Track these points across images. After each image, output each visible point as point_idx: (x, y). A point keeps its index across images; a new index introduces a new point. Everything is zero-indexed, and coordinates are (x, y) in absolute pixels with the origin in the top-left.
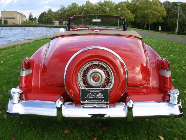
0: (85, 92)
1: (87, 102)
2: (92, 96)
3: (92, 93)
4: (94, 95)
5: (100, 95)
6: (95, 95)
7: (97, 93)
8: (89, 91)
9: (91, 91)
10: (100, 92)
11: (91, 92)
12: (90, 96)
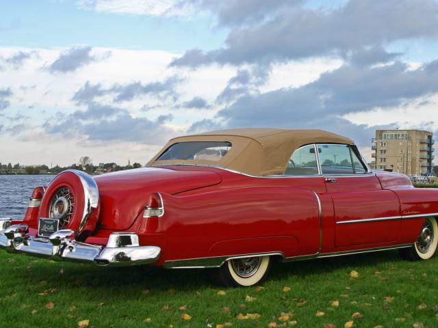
2: (46, 229)
3: (47, 224)
4: (48, 227)
7: (50, 225)
11: (46, 224)
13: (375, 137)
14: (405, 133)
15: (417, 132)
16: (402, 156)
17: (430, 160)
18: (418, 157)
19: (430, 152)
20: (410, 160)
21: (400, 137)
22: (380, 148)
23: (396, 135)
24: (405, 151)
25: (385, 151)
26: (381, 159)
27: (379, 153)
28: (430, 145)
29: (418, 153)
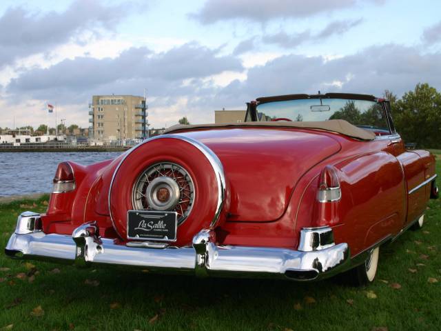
0: (135, 219)
1: (137, 237)
2: (147, 228)
3: (147, 221)
4: (150, 224)
5: (160, 225)
6: (152, 225)
7: (156, 221)
8: (142, 216)
9: (146, 216)
10: (161, 219)
11: (145, 219)
12: (142, 226)
13: (91, 102)
14: (121, 98)
15: (132, 97)
16: (119, 120)
17: (144, 124)
18: (134, 122)
19: (144, 117)
20: (126, 124)
21: (116, 103)
22: (97, 113)
23: (112, 101)
24: (121, 116)
25: (102, 116)
26: (99, 124)
27: (96, 118)
28: (144, 110)
29: (133, 117)
